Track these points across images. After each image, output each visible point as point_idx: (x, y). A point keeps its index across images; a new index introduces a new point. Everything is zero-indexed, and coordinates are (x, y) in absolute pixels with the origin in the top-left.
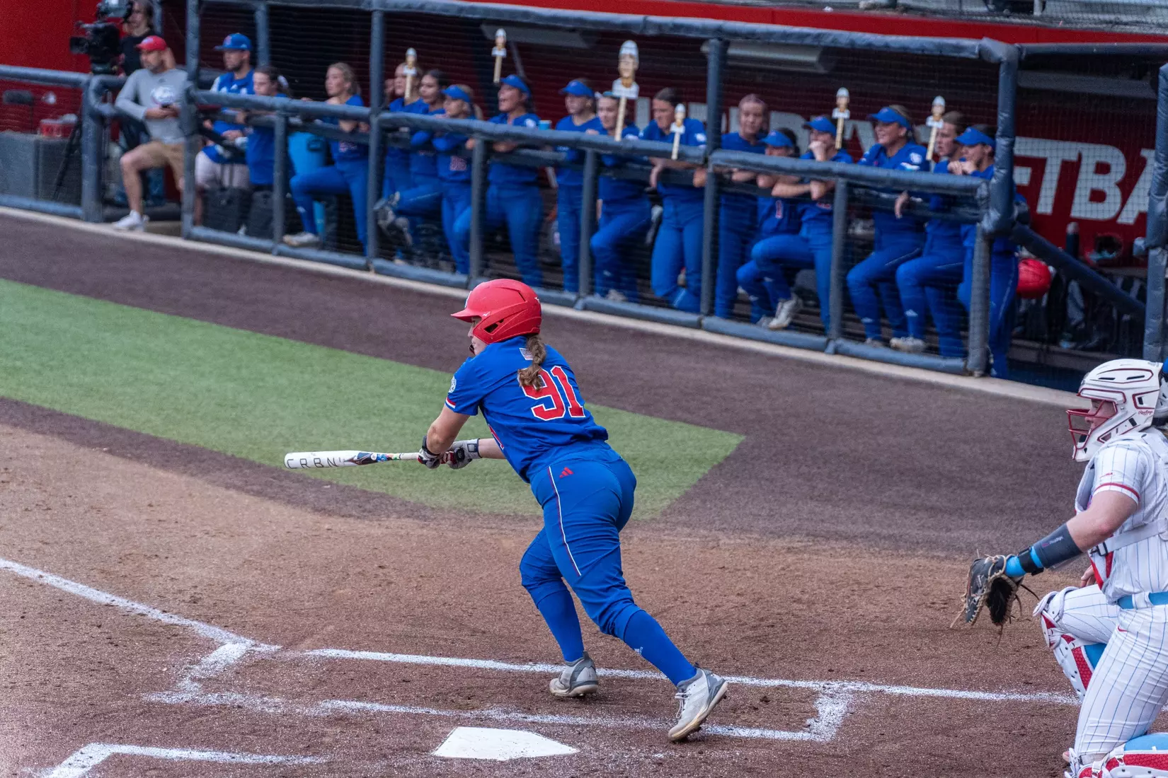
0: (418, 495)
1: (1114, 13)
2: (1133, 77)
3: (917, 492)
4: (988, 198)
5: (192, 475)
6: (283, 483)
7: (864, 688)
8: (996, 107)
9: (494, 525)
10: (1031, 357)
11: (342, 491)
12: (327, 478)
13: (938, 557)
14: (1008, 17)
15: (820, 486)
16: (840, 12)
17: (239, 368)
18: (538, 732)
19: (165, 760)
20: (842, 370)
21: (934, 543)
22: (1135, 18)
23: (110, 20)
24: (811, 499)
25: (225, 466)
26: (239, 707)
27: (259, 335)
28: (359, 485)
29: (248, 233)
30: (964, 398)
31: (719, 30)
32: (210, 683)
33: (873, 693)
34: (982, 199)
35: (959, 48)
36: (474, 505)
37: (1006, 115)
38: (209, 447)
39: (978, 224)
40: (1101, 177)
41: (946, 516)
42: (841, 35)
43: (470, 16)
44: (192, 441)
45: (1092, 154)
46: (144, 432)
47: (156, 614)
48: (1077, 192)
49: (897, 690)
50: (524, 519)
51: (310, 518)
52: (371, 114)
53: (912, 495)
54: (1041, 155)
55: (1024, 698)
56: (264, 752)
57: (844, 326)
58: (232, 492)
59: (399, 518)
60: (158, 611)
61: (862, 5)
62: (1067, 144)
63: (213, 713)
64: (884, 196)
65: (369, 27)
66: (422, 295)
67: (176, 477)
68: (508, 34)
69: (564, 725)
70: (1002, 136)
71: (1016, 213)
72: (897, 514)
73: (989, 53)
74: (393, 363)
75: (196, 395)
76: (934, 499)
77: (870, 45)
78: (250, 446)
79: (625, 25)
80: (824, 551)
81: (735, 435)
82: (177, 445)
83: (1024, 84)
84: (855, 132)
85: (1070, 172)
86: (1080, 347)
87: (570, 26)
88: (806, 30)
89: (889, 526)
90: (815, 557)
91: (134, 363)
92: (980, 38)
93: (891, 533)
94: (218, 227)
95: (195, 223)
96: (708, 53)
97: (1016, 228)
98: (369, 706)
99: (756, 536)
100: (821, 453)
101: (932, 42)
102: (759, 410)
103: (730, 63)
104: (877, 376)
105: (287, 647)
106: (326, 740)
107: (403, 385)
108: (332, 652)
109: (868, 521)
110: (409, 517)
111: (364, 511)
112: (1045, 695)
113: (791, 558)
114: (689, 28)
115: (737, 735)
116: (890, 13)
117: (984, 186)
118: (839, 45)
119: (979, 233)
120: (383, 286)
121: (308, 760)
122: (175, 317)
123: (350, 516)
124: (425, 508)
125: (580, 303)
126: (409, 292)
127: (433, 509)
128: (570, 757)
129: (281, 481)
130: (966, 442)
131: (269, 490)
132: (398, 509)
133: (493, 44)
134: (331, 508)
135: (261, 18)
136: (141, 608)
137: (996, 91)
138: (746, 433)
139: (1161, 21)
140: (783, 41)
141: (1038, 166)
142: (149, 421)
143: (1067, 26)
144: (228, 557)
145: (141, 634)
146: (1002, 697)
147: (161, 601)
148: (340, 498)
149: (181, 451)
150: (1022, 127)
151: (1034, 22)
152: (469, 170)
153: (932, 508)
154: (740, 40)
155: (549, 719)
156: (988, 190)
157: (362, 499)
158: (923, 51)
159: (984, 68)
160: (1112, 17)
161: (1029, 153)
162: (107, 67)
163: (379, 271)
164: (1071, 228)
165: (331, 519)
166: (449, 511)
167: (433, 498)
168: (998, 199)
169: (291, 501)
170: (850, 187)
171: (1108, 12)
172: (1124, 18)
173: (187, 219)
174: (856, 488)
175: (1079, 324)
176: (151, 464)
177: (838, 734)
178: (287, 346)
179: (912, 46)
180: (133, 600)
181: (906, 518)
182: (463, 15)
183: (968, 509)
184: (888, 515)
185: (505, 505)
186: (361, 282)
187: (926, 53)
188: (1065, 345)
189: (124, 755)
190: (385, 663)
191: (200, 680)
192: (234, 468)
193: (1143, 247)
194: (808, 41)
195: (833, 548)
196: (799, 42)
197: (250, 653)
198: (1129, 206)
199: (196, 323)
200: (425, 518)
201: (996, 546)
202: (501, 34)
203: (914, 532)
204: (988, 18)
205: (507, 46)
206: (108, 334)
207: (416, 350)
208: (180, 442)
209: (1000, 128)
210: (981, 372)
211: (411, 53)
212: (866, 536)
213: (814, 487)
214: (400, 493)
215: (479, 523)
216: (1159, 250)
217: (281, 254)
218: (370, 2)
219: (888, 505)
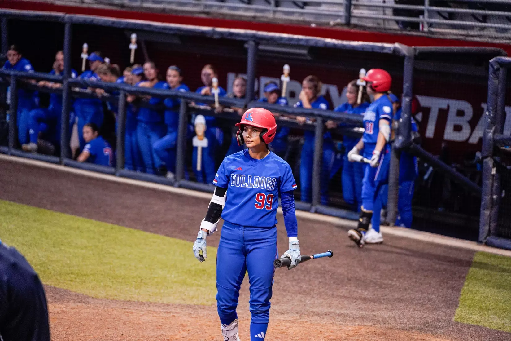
2: (476, 65)
3: (357, 290)
8: (403, 80)
9: (126, 307)
10: (421, 215)
13: (367, 326)
14: (409, 31)
15: (304, 286)
16: (319, 27)
20: (318, 222)
21: (365, 318)
22: (478, 33)
24: (300, 293)
31: (254, 36)
35: (383, 48)
36: (116, 296)
37: (408, 85)
40: (459, 118)
41: (372, 303)
42: (319, 40)
43: (118, 26)
45: (455, 105)
48: (447, 127)
50: (142, 304)
52: (63, 79)
53: (354, 291)
54: (428, 105)
61: (331, 24)
62: (442, 100)
66: (90, 178)
68: (137, 36)
70: (407, 95)
71: (413, 138)
72: (346, 302)
73: (399, 51)
74: (73, 216)
76: (366, 294)
77: (333, 45)
79: (202, 33)
80: (306, 322)
84: (328, 91)
85: (443, 114)
86: (448, 210)
87: (171, 33)
88: (300, 37)
89: (342, 308)
92: (393, 42)
93: (342, 312)
96: (248, 48)
97: (412, 146)
101: (368, 45)
103: (260, 54)
109: (330, 306)
110: (80, 302)
111: (55, 299)
114: (237, 35)
116: (346, 29)
118: (318, 45)
120: (69, 174)
125: (175, 184)
126: (82, 177)
127: (93, 298)
132: (74, 298)
133: (130, 42)
135: (4, 25)
139: (490, 35)
140: (288, 43)
141: (426, 111)
143: (442, 37)
153: (365, 299)
154: (264, 42)
159: (396, 59)
160: (464, 33)
163: (67, 165)
164: (443, 145)
166: (102, 299)
167: (94, 292)
168: (404, 131)
170: (323, 122)
171: (463, 30)
172: (471, 33)
175: (448, 199)
179: (358, 47)
181: (350, 304)
182: (115, 26)
183: (384, 300)
184: (341, 302)
185: (133, 296)
186: (56, 171)
187: (364, 50)
188: (440, 209)
193: (480, 158)
194: (302, 43)
195: (310, 321)
196: (297, 43)
198: (473, 135)
201: (398, 320)
202: (134, 37)
203: (354, 312)
204: (399, 32)
205: (138, 42)
209: (405, 91)
211: (85, 46)
212: (328, 314)
213: (301, 287)
214: (75, 289)
215: (118, 306)
216: (489, 159)
217: (12, 155)
218: (63, 18)
219: (341, 297)
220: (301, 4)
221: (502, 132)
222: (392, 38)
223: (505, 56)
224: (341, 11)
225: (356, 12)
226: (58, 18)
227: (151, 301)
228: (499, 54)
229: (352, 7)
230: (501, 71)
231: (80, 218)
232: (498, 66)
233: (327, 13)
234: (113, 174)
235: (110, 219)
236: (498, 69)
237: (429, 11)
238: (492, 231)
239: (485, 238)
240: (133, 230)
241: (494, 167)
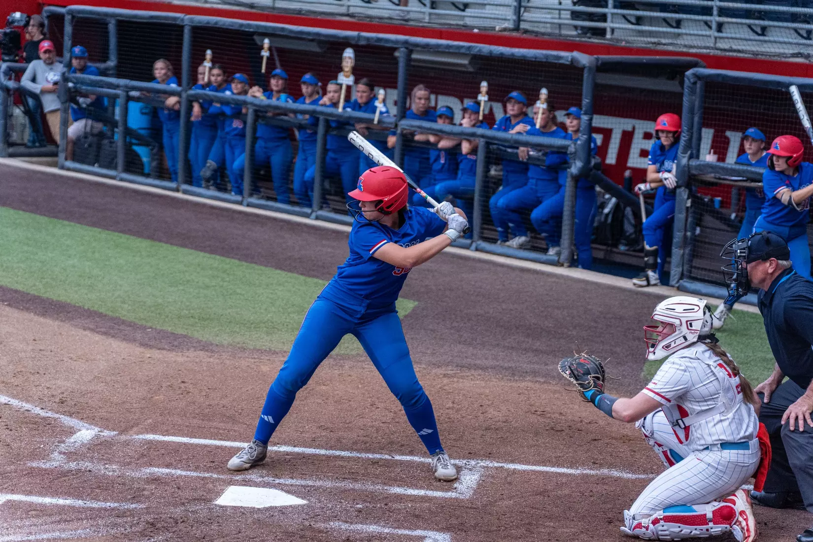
0: (207, 336)
1: (657, 37)
2: (668, 79)
3: (526, 340)
4: (575, 153)
5: (62, 321)
6: (121, 328)
7: (491, 465)
8: (581, 95)
9: (256, 357)
10: (600, 255)
11: (159, 333)
12: (149, 324)
13: (540, 382)
14: (590, 38)
15: (465, 335)
16: (483, 33)
17: (94, 252)
18: (282, 489)
19: (40, 504)
20: (480, 261)
21: (537, 372)
22: (670, 41)
23: (15, 27)
24: (460, 343)
25: (84, 316)
26: (90, 471)
27: (107, 232)
28: (170, 329)
29: (100, 166)
30: (557, 280)
31: (406, 42)
32: (70, 455)
33: (497, 468)
34: (571, 154)
35: (560, 58)
36: (244, 343)
37: (587, 101)
38: (73, 303)
39: (568, 170)
40: (647, 141)
41: (545, 355)
42: (484, 47)
43: (247, 30)
44: (63, 299)
45: (642, 126)
46: (32, 293)
47: (37, 410)
48: (632, 151)
49: (512, 466)
50: (275, 353)
51: (138, 350)
52: (181, 91)
53: (524, 342)
54: (609, 126)
55: (592, 472)
56: (105, 500)
57: (482, 233)
58: (87, 333)
59: (195, 351)
60: (38, 408)
61: (497, 28)
62: (627, 120)
63: (73, 475)
64: (509, 150)
65: (182, 35)
66: (212, 207)
67: (51, 322)
68: (271, 42)
69: (299, 486)
70: (585, 114)
71: (593, 162)
72: (514, 354)
73: (578, 61)
74: (192, 251)
75: (65, 270)
76: (537, 344)
77: (502, 54)
78: (100, 303)
79: (346, 38)
80: (467, 376)
81: (412, 301)
82: (53, 301)
83: (599, 81)
84: (491, 109)
85: (627, 138)
86: (632, 249)
87: (311, 38)
88: (462, 43)
89: (509, 361)
90: (461, 380)
91: (26, 248)
92: (572, 51)
93: (510, 366)
94: (82, 162)
95: (66, 159)
96: (398, 57)
97: (592, 173)
98: (173, 471)
99: (424, 366)
100: (467, 314)
101: (542, 54)
102: (427, 286)
103: (413, 63)
104: (502, 266)
105: (121, 433)
106: (146, 493)
107: (199, 265)
108: (150, 437)
109: (495, 358)
110: (201, 350)
111: (173, 346)
112: (605, 471)
113: (446, 381)
114: (387, 41)
115: (409, 493)
116: (515, 34)
117: (573, 146)
118: (482, 54)
119: (569, 176)
120: (188, 202)
121: (134, 506)
122: (52, 219)
123: (164, 349)
124: (212, 344)
125: (314, 215)
126: (204, 205)
127: (217, 345)
128: (302, 506)
129: (119, 325)
130: (558, 308)
131: (111, 331)
132: (194, 345)
133: (262, 48)
134: (151, 344)
135: (112, 28)
136: (27, 406)
137: (582, 85)
138: (418, 300)
139: (686, 43)
140: (447, 50)
141: (607, 133)
142: (34, 285)
143: (628, 45)
144: (84, 374)
145: (27, 423)
146: (579, 471)
147: (41, 402)
148: (157, 337)
149: (55, 305)
150: (598, 108)
151: (607, 42)
152: (245, 127)
153: (536, 350)
154: (419, 49)
155: (289, 481)
156: (575, 148)
157: (171, 338)
158: (536, 58)
159: (574, 71)
160: (655, 40)
161: (602, 126)
162: (12, 57)
163: (185, 192)
164: (627, 173)
165: (151, 351)
166: (227, 347)
167: (218, 338)
168: (582, 154)
169: (126, 339)
170: (488, 144)
171: (654, 37)
172: (663, 41)
173: (62, 156)
174: (489, 336)
175: (631, 234)
176: (35, 313)
177: (474, 494)
178: (123, 239)
179: (529, 55)
180: (23, 401)
181: (520, 356)
182: (243, 29)
183: (559, 351)
184: (509, 354)
185: (264, 344)
186: (174, 199)
187: (538, 60)
188: (622, 248)
189: (14, 501)
190: (185, 444)
191: (64, 453)
192: (89, 317)
194: (463, 51)
195: (472, 375)
196: (457, 51)
197: (97, 437)
199: (66, 222)
200: (212, 351)
202: (266, 41)
203: (525, 366)
204: (578, 39)
205: (270, 49)
206: (9, 229)
207: (208, 243)
208: (55, 299)
209: (584, 109)
210: (568, 264)
211: (209, 53)
212: (493, 368)
213: (461, 336)
214: (196, 335)
215: (246, 355)
216: (683, 188)
217: (122, 180)
218: (182, 20)
219: (508, 348)
220: (462, 7)
221: (698, 157)
222: (570, 46)
223: (704, 67)
224: (510, 14)
225: (526, 16)
226: (175, 19)
227: (285, 349)
228: (696, 65)
229: (522, 9)
230: (698, 85)
231: (202, 254)
232: (696, 79)
233: (493, 16)
234: (240, 203)
235: (237, 254)
236: (695, 83)
237: (613, 14)
238: (685, 273)
239: (678, 282)
240: (263, 268)
241: (688, 198)
